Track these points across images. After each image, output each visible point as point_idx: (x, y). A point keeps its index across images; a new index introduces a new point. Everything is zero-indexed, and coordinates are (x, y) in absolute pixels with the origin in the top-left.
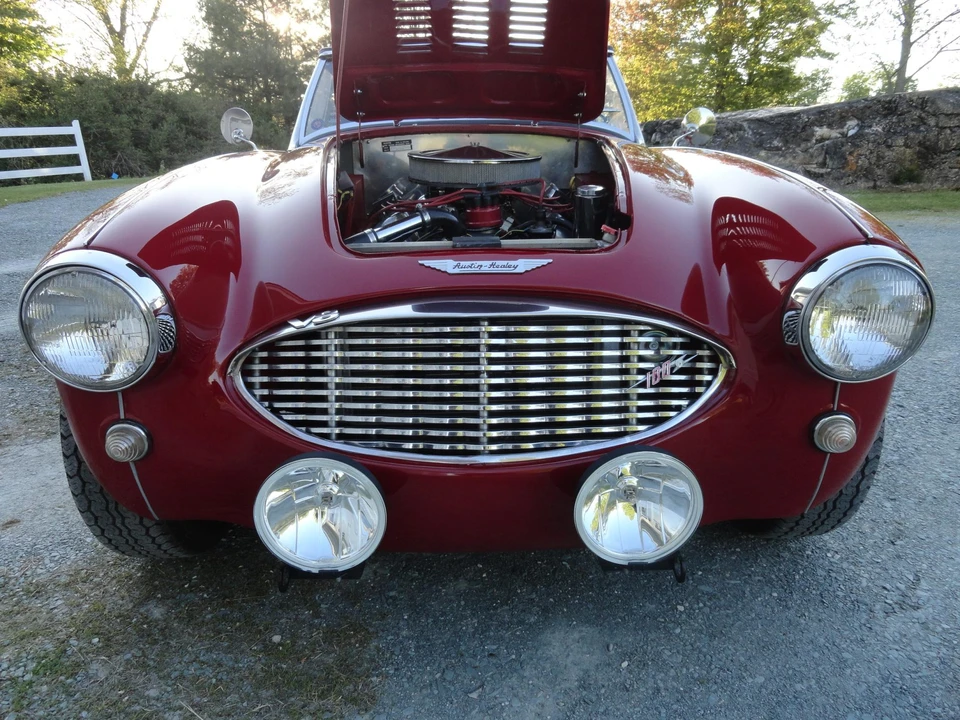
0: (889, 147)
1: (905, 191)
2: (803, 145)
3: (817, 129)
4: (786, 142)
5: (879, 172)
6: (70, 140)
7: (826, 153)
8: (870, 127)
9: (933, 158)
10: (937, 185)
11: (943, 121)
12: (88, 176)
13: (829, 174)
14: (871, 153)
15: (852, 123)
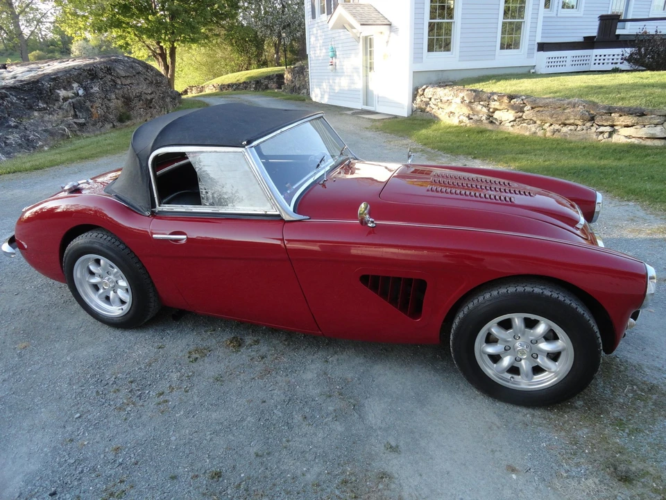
0: (109, 100)
1: (127, 126)
3: (59, 91)
4: (47, 104)
5: (111, 117)
7: (74, 107)
8: (92, 88)
9: (131, 104)
10: (138, 119)
11: (124, 81)
14: (102, 105)
15: (76, 85)
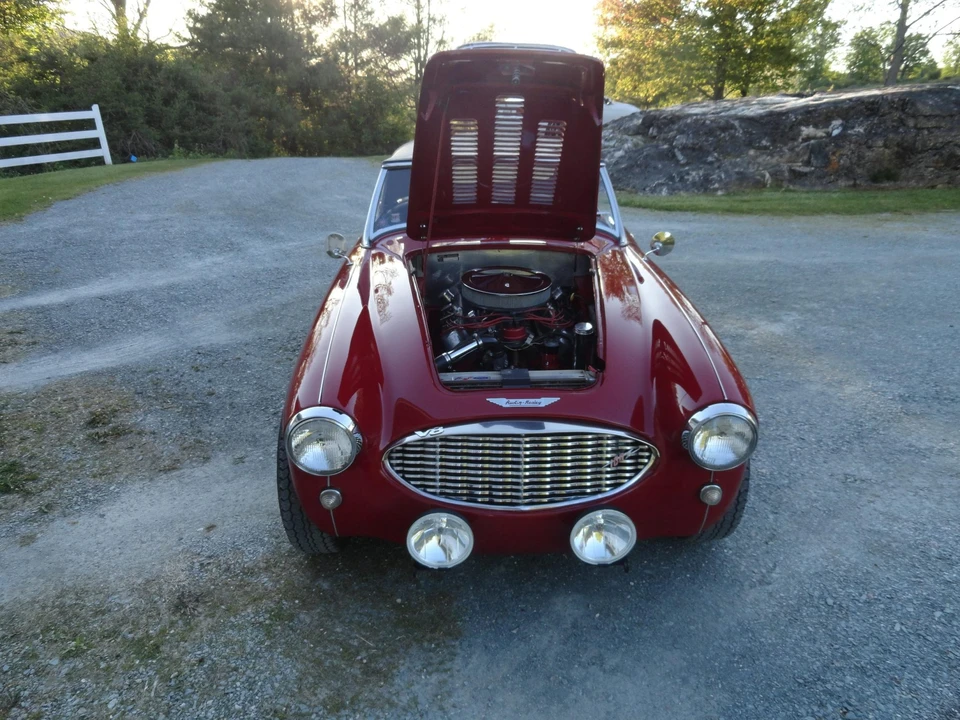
0: (869, 147)
1: (883, 189)
2: (790, 144)
3: (803, 128)
4: (774, 142)
5: (859, 171)
6: (89, 124)
7: (811, 152)
8: (853, 128)
9: (910, 158)
10: (913, 183)
11: (923, 123)
12: (108, 159)
13: (812, 173)
14: (853, 153)
15: (837, 122)
